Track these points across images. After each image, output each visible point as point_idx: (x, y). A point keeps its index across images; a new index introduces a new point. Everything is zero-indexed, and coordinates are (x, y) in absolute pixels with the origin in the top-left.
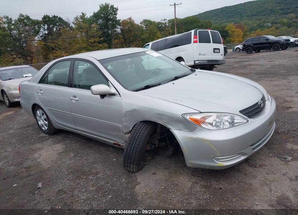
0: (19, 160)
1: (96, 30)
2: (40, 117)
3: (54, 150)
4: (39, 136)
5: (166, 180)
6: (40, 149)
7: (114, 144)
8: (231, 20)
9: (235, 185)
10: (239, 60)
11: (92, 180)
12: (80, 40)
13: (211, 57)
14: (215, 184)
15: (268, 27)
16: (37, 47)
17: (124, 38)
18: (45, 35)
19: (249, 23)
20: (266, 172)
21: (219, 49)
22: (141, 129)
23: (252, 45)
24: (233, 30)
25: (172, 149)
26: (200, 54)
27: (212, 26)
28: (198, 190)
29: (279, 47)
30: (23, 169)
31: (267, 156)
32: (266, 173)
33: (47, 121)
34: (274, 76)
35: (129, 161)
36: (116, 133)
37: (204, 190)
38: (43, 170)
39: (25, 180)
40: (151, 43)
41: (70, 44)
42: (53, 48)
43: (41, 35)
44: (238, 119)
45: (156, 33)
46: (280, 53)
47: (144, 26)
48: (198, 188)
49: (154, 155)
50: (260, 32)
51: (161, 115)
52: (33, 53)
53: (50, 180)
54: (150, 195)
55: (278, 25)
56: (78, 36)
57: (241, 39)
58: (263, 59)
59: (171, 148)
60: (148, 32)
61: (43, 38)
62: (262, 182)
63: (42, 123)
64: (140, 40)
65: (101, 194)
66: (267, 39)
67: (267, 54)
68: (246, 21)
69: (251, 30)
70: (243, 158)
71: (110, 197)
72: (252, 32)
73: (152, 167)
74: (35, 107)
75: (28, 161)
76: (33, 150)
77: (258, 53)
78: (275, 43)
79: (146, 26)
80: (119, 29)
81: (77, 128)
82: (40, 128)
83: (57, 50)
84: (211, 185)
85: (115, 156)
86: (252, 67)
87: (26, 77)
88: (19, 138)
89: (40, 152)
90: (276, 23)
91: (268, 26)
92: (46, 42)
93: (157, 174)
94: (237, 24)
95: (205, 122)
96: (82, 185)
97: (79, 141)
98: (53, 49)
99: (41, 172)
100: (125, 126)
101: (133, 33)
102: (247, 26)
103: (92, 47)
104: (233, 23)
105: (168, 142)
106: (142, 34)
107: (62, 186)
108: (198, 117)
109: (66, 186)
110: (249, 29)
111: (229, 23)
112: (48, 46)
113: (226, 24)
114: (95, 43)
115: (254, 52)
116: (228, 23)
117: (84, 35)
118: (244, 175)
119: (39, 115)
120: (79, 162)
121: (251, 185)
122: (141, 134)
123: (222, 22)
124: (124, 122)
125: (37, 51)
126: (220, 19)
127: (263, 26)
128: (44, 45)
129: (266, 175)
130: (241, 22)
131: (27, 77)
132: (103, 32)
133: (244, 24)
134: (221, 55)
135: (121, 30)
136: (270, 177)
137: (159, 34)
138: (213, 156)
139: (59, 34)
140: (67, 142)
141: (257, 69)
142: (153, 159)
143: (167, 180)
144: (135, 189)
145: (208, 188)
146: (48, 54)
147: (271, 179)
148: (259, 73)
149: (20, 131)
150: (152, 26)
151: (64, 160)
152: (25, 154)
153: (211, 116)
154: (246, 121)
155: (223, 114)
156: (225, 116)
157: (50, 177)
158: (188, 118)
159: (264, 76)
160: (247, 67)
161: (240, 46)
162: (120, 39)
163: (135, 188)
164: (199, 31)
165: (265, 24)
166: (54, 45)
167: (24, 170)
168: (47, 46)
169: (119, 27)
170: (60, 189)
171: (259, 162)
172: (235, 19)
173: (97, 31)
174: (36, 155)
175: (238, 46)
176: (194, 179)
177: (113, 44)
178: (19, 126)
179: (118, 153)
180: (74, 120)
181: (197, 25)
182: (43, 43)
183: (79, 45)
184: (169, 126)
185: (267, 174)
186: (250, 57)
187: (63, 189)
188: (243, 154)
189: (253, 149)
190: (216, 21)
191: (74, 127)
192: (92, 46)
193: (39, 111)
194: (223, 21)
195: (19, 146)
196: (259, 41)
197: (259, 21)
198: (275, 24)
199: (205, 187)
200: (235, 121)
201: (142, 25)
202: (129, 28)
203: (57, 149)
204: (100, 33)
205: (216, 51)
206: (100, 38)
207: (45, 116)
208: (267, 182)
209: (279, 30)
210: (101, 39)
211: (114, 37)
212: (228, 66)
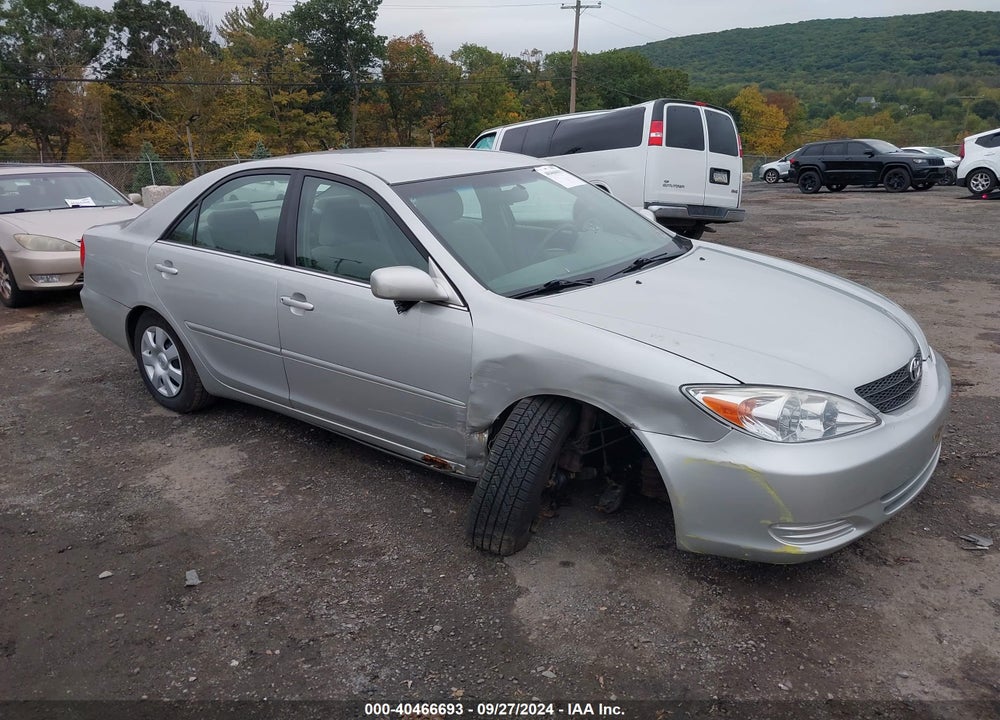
0: (98, 491)
1: (300, 65)
2: (156, 352)
3: (213, 466)
4: (145, 415)
5: (608, 587)
6: (163, 459)
7: (425, 459)
8: (752, 74)
9: (828, 616)
10: (782, 212)
11: (365, 572)
12: (239, 94)
13: (700, 195)
14: (766, 609)
15: (869, 111)
16: (88, 103)
17: (392, 100)
18: (118, 64)
19: (809, 90)
20: (919, 581)
21: (728, 172)
22: (535, 422)
23: (822, 166)
24: (755, 108)
25: (618, 491)
26: (666, 184)
27: (690, 88)
28: (715, 622)
29: (908, 179)
30: (122, 521)
31: (915, 533)
32: (916, 583)
33: (178, 368)
34: (900, 275)
35: (492, 519)
36: (439, 427)
37: (736, 624)
38: (190, 529)
39: (134, 556)
40: (501, 131)
41: (206, 103)
42: (144, 111)
43: (104, 63)
44: (852, 413)
45: (503, 93)
46: (909, 201)
47: (464, 68)
48: (713, 616)
49: (554, 504)
50: (844, 125)
51: (606, 381)
52: (71, 122)
53: (223, 565)
54: (566, 630)
55: (902, 107)
56: (236, 78)
57: (780, 142)
58: (857, 216)
59: (615, 488)
60: (475, 87)
61: (110, 72)
62: (910, 609)
63: (160, 371)
64: (447, 113)
65: (406, 619)
66: (872, 153)
67: (867, 200)
68: (800, 83)
69: (813, 115)
70: (855, 533)
71: (437, 628)
72: (816, 121)
73: (556, 542)
74: (141, 318)
75: (129, 497)
76: (139, 461)
77: (838, 195)
78: (897, 167)
79: (471, 66)
80: (379, 70)
81: (295, 398)
82: (149, 387)
83: (158, 120)
84: (755, 611)
85: (427, 499)
86: (825, 238)
87: (74, 207)
88: (77, 418)
89: (165, 470)
90: (894, 99)
91: (869, 108)
92: (120, 89)
93: (577, 567)
94: (771, 91)
95: (750, 415)
96: (336, 585)
97: (292, 442)
98: (144, 114)
99: (186, 534)
100: (475, 407)
101: (425, 85)
102: (801, 102)
103: (281, 120)
104: (757, 85)
105: (607, 468)
106: (455, 92)
107: (268, 586)
108: (735, 398)
109: (282, 587)
110: (807, 110)
111: (743, 85)
112: (127, 103)
113: (734, 85)
114: (294, 108)
115: (824, 188)
116: (739, 84)
117: (254, 76)
118: (853, 584)
119: (153, 344)
120: (309, 511)
121: (877, 616)
122: (537, 438)
123: (721, 79)
124: (472, 393)
125: (88, 115)
126: (716, 67)
127: (851, 106)
128: (113, 96)
129: (919, 589)
130: (782, 85)
131: (78, 206)
132: (323, 76)
133: (790, 94)
134: (733, 191)
135: (384, 71)
136: (933, 597)
137: (511, 98)
138: (770, 522)
139: (169, 64)
140: (251, 442)
141: (844, 248)
142: (556, 516)
143: (612, 588)
144: (515, 610)
145: (747, 618)
146: (124, 132)
147: (937, 604)
148: (850, 261)
149: (73, 393)
150: (489, 69)
151: (256, 502)
152: (112, 473)
153: (776, 397)
154: (872, 421)
155: (806, 395)
156: (811, 400)
157: (219, 555)
158: (700, 397)
159: (867, 272)
160: (810, 238)
161: (781, 166)
162: (379, 101)
163: (513, 605)
164: (669, 108)
165: (859, 100)
166: (148, 100)
167: (125, 526)
168: (123, 101)
169: (380, 62)
170: (264, 594)
171: (893, 551)
172: (764, 74)
173: (303, 68)
174: (153, 479)
175: (774, 165)
176: (699, 589)
177: (355, 116)
178: (65, 377)
179: (434, 491)
180: (288, 373)
181: (640, 82)
182: (108, 89)
183: (238, 111)
184: (630, 419)
185: (923, 586)
186: (815, 204)
187: (273, 595)
188: (857, 522)
189: (887, 508)
190: (703, 74)
191: (284, 395)
192: (281, 118)
193: (154, 332)
194: (725, 76)
195: (84, 444)
196: (846, 156)
197: (841, 88)
198: (890, 103)
199: (736, 614)
200: (840, 419)
201: (457, 63)
202: (413, 67)
203: (223, 465)
204: (314, 77)
205: (718, 177)
206: (311, 91)
207: (173, 351)
208: (926, 610)
209: (901, 122)
210: (316, 96)
211: (359, 95)
212: (746, 228)
